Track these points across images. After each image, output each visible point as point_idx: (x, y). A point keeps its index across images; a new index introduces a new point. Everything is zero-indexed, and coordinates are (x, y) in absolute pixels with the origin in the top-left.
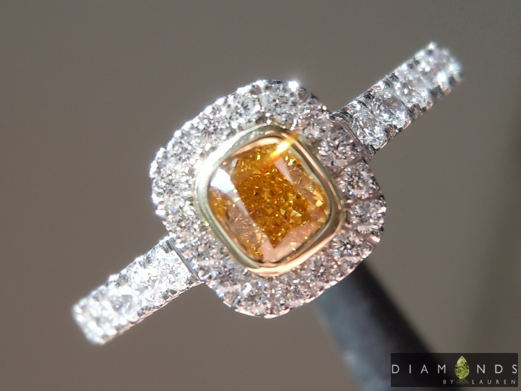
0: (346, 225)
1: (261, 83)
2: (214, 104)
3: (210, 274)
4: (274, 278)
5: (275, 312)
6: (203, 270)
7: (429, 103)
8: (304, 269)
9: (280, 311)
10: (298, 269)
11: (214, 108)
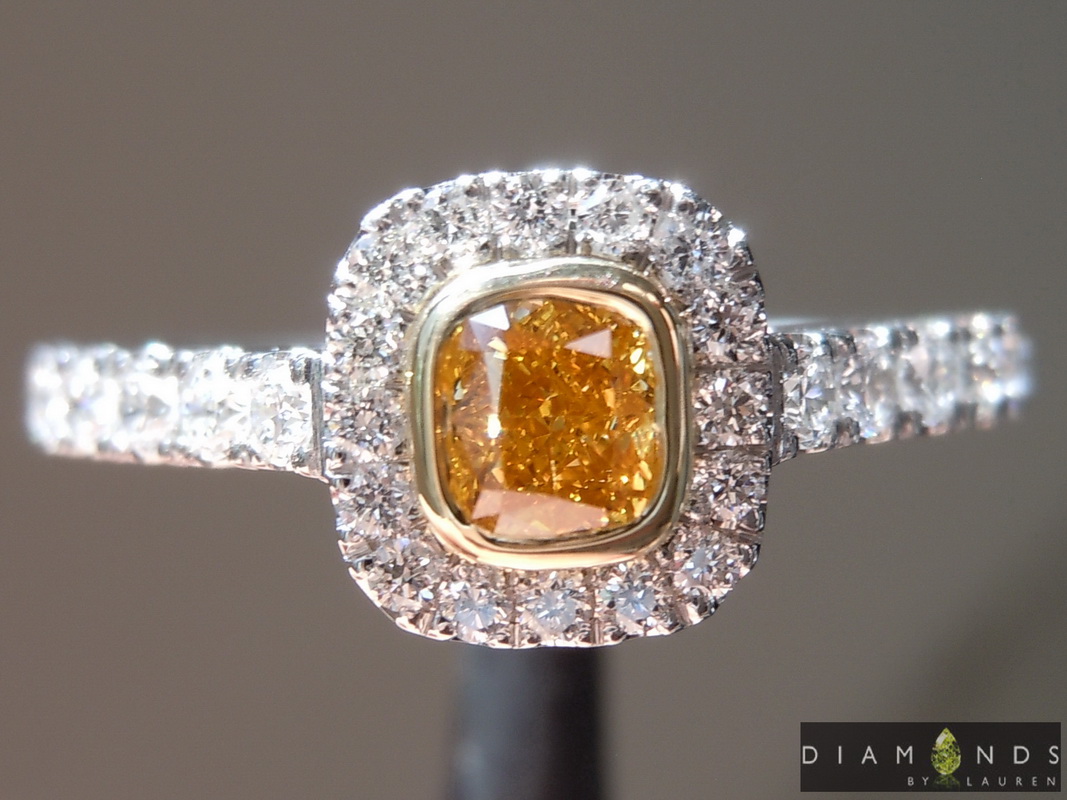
0: (659, 555)
1: (678, 191)
2: (569, 172)
3: (350, 477)
4: (462, 562)
5: (421, 626)
6: (343, 461)
7: (940, 424)
8: (528, 583)
9: (432, 628)
10: (517, 575)
11: (564, 178)
